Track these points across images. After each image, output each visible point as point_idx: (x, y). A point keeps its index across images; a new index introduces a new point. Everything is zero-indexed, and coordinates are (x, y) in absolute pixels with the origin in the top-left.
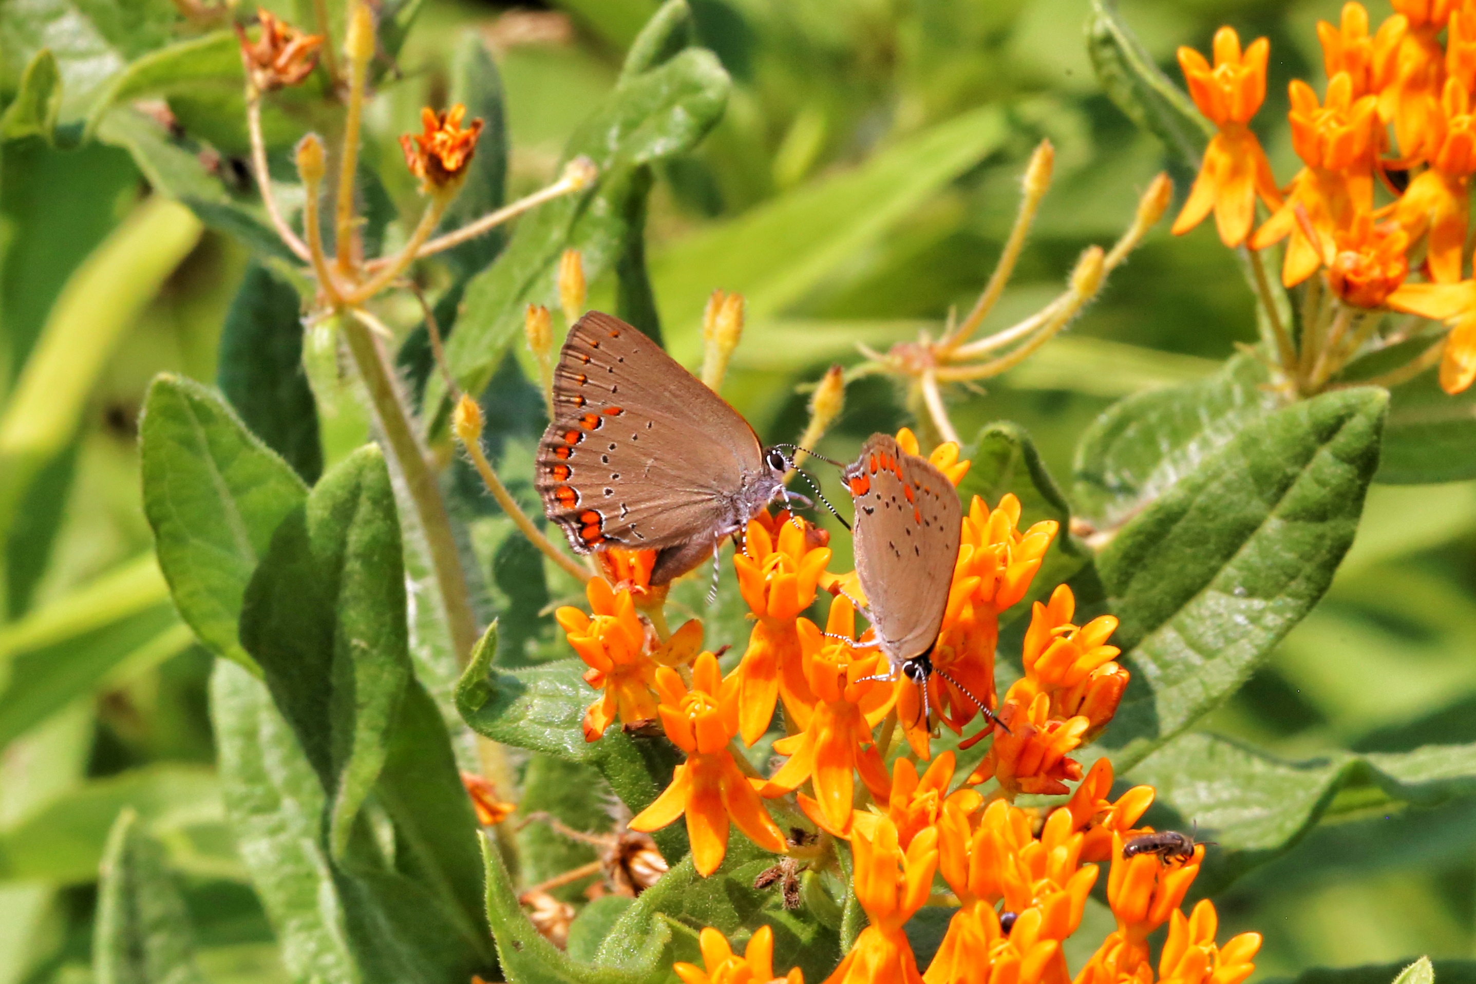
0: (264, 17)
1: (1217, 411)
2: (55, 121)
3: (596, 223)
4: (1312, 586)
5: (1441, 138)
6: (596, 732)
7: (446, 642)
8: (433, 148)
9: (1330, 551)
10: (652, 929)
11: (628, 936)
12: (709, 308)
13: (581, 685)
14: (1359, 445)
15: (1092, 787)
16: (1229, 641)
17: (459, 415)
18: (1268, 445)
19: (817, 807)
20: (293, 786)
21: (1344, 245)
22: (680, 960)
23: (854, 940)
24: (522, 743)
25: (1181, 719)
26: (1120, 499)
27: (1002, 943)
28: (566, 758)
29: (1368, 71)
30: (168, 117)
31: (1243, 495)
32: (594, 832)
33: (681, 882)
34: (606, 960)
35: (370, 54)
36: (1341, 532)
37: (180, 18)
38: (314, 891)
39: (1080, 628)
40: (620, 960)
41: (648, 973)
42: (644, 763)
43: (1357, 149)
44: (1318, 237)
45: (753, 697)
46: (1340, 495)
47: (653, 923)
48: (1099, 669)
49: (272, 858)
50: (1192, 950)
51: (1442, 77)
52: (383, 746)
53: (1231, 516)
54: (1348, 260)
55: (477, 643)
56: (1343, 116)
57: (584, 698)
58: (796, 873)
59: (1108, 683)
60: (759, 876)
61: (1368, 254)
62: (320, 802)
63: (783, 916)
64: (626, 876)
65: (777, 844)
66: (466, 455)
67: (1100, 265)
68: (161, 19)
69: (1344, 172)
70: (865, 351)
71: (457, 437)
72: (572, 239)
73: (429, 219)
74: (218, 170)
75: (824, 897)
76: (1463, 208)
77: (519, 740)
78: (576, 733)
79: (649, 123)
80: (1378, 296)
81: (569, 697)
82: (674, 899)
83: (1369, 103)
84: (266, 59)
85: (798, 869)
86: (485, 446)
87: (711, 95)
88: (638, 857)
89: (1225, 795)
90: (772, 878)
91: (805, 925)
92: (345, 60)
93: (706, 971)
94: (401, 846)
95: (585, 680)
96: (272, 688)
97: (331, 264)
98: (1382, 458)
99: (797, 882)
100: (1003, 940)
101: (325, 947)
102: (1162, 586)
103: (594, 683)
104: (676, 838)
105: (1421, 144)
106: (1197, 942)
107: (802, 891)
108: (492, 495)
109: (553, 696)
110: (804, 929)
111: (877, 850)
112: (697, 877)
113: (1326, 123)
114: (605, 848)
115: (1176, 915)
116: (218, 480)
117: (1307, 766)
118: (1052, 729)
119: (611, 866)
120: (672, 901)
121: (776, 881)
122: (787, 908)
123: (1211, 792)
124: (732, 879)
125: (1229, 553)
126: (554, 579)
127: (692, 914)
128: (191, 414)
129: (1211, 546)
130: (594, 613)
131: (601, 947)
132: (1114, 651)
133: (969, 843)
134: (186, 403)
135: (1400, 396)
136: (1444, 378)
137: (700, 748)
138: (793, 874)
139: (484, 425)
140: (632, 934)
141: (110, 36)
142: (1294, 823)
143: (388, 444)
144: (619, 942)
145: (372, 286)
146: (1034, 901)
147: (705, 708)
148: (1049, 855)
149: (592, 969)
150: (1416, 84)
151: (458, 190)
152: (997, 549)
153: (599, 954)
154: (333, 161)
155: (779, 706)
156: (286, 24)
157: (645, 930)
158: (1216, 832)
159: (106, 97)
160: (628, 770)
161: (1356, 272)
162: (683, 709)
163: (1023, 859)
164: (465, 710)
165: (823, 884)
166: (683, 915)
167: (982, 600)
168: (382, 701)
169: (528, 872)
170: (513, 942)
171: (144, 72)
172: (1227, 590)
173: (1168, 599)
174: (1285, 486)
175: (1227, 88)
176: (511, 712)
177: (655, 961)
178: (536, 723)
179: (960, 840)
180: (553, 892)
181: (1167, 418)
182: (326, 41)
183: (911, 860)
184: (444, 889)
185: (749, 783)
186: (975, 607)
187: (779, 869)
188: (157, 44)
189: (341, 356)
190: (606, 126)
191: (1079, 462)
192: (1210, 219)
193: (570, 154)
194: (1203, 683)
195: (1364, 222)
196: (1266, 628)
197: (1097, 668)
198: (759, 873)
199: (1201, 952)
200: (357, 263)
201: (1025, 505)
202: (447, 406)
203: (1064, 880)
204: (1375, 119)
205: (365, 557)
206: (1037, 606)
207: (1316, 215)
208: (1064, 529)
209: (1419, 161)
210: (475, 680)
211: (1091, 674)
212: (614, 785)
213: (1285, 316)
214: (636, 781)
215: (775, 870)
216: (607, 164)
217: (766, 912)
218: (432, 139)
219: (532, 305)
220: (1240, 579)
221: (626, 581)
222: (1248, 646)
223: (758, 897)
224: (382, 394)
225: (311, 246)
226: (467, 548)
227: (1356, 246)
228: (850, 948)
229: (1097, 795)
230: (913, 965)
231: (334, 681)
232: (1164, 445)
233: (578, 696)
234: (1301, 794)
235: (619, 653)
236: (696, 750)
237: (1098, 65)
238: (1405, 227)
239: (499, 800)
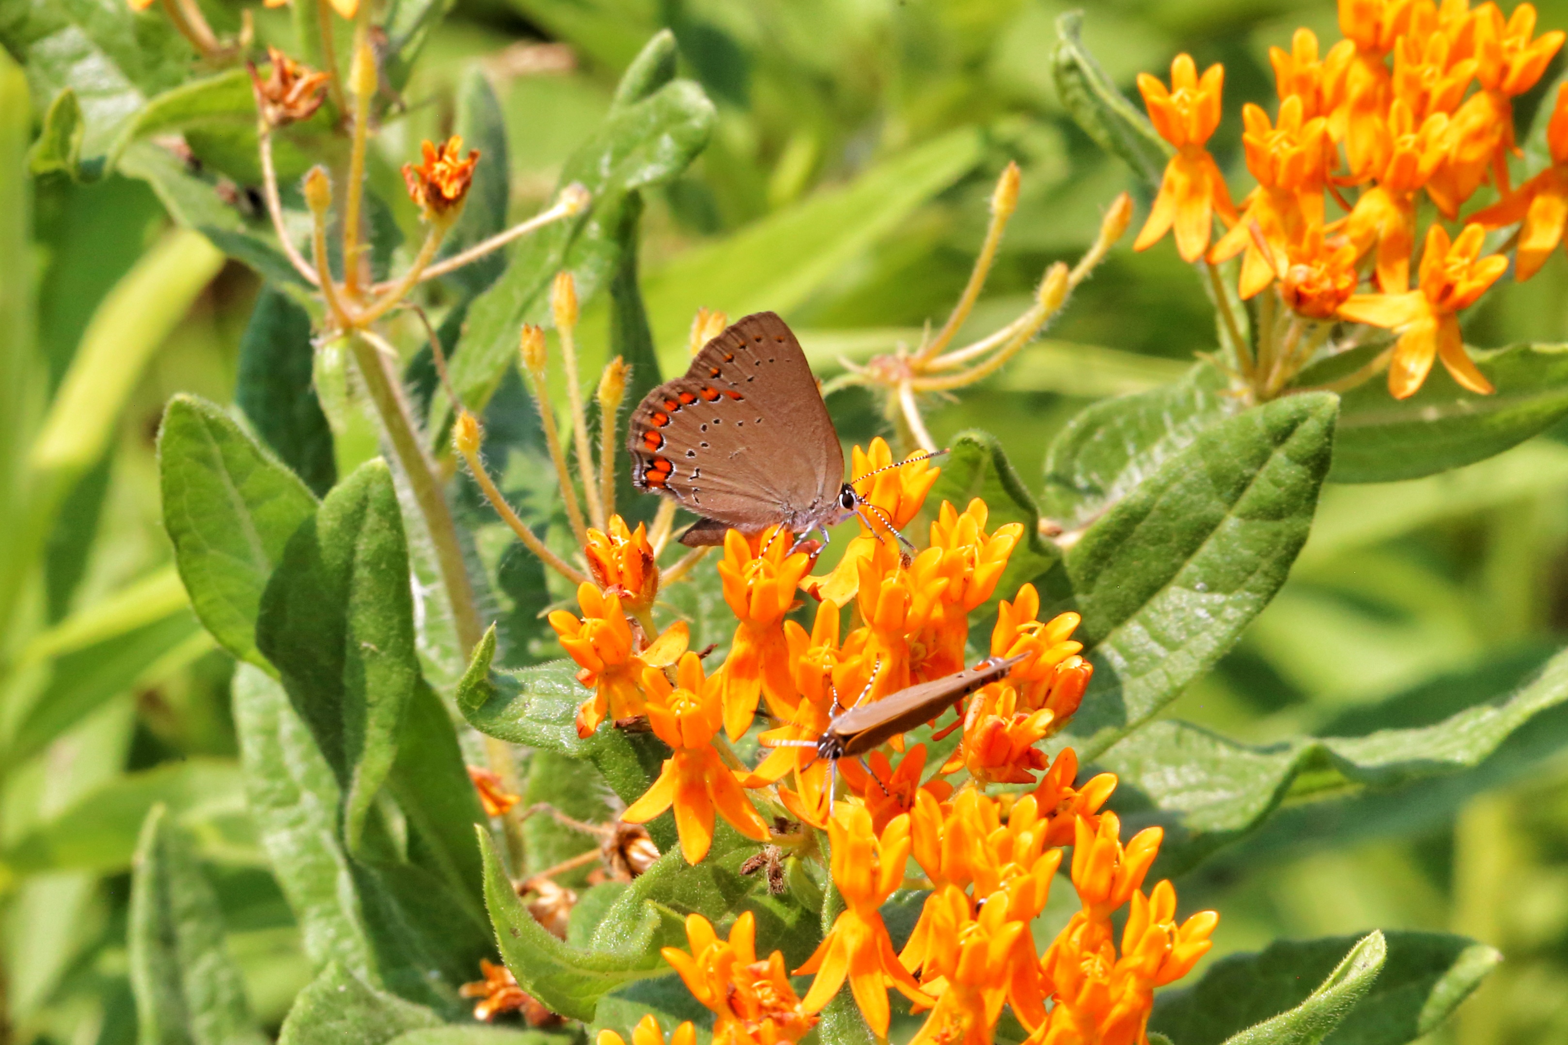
0: (275, 55)
1: (1181, 413)
2: (77, 157)
3: (590, 246)
4: (1269, 581)
5: (1388, 157)
6: (588, 729)
7: (454, 643)
8: (434, 177)
9: (1285, 548)
10: (643, 916)
11: (621, 921)
12: (695, 326)
13: (575, 684)
14: (1312, 447)
15: (1058, 776)
16: (1192, 634)
17: (459, 430)
18: (1225, 447)
19: (798, 799)
20: (312, 781)
21: (1296, 259)
22: (669, 945)
23: (833, 922)
24: (520, 739)
25: (1147, 708)
26: (1089, 500)
27: (971, 925)
28: (563, 753)
29: (1319, 94)
30: (186, 151)
31: (1203, 496)
32: (593, 822)
33: (672, 870)
34: (600, 945)
35: (374, 89)
36: (1297, 530)
37: (196, 57)
38: (332, 880)
39: (1044, 624)
40: (614, 945)
41: (639, 956)
42: (636, 757)
43: (1307, 168)
44: (1271, 251)
45: (737, 695)
46: (1295, 494)
47: (644, 909)
48: (1064, 662)
49: (292, 849)
50: (1152, 928)
51: (1389, 98)
52: (393, 743)
53: (1191, 516)
54: (1300, 274)
55: (477, 646)
56: (1294, 137)
57: (579, 696)
58: (780, 860)
59: (1073, 675)
60: (745, 863)
61: (1319, 267)
62: (336, 794)
63: (768, 902)
64: (623, 863)
65: (759, 833)
66: (467, 467)
67: (1064, 281)
68: (180, 59)
69: (1297, 190)
70: (847, 364)
71: (457, 450)
72: (567, 262)
73: (430, 246)
74: (234, 199)
75: (807, 883)
76: (1408, 223)
77: (518, 736)
78: (572, 729)
79: (640, 150)
80: (1329, 306)
81: (565, 695)
82: (664, 886)
83: (1319, 124)
84: (276, 95)
85: (782, 856)
86: (484, 458)
87: (697, 123)
88: (636, 845)
89: (1192, 779)
90: (758, 865)
91: (789, 910)
92: (351, 95)
93: (692, 955)
94: (413, 838)
95: (578, 679)
96: (289, 688)
97: (340, 289)
98: (1333, 458)
99: (781, 868)
100: (972, 922)
101: (343, 933)
102: (1127, 582)
103: (587, 682)
104: (668, 827)
105: (1369, 163)
106: (1157, 921)
107: (786, 877)
108: (491, 505)
109: (549, 694)
110: (788, 913)
111: (853, 838)
112: (686, 866)
113: (1278, 144)
114: (603, 837)
115: (1136, 895)
116: (233, 494)
117: (1269, 751)
118: (1019, 721)
119: (610, 854)
120: (662, 888)
121: (761, 868)
122: (772, 893)
123: (1179, 775)
124: (719, 866)
125: (1190, 550)
126: (554, 583)
127: (682, 900)
128: (206, 431)
129: (1173, 544)
130: (585, 616)
131: (596, 933)
132: (1077, 646)
133: (941, 829)
134: (202, 422)
135: (1351, 401)
136: (1393, 384)
137: (686, 745)
138: (777, 860)
139: (483, 439)
140: (625, 919)
141: (132, 76)
142: (1257, 804)
143: (395, 457)
144: (612, 927)
145: (378, 308)
146: (1002, 884)
147: (690, 706)
148: (1015, 839)
149: (585, 954)
150: (1365, 105)
151: (457, 219)
152: (965, 551)
153: (594, 939)
154: (340, 190)
155: (762, 701)
156: (296, 62)
157: (636, 916)
158: (1184, 814)
159: (125, 134)
160: (621, 764)
161: (1308, 285)
162: (669, 707)
163: (991, 844)
164: (466, 709)
165: (806, 870)
166: (673, 901)
167: (952, 600)
168: (391, 700)
169: (532, 861)
170: (511, 929)
171: (161, 109)
172: (1189, 585)
173: (1133, 594)
174: (1241, 488)
175: (1185, 112)
176: (510, 710)
177: (645, 946)
178: (534, 720)
179: (932, 826)
180: (557, 879)
181: (1132, 423)
182: (335, 77)
183: (885, 847)
184: (454, 876)
185: (733, 775)
186: (945, 607)
187: (763, 856)
188: (176, 82)
189: (349, 375)
190: (599, 153)
191: (1049, 466)
192: (1170, 233)
193: (565, 181)
194: (1167, 674)
195: (1315, 237)
196: (1227, 621)
197: (1062, 662)
198: (746, 859)
199: (1161, 930)
200: (364, 287)
201: (991, 507)
202: (450, 420)
203: (1029, 863)
204: (1325, 138)
205: (373, 564)
206: (1003, 605)
207: (1269, 231)
208: (1032, 529)
209: (1367, 178)
210: (475, 680)
211: (1056, 667)
212: (609, 777)
213: (1242, 325)
214: (628, 774)
215: (760, 858)
216: (600, 190)
217: (752, 897)
218: (431, 169)
219: (526, 325)
220: (1201, 575)
221: (616, 585)
222: (1209, 638)
223: (744, 883)
224: (390, 409)
225: (321, 272)
226: (473, 554)
227: (1307, 260)
228: (830, 929)
229: (1063, 783)
230: (889, 946)
231: (347, 682)
232: (1130, 449)
233: (573, 694)
234: (1264, 778)
235: (608, 653)
236: (682, 745)
237: (1063, 90)
238: (1354, 241)
239: (505, 792)
